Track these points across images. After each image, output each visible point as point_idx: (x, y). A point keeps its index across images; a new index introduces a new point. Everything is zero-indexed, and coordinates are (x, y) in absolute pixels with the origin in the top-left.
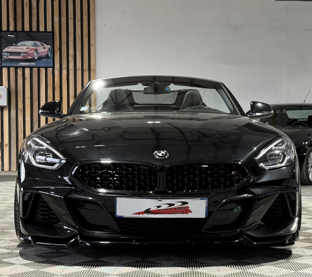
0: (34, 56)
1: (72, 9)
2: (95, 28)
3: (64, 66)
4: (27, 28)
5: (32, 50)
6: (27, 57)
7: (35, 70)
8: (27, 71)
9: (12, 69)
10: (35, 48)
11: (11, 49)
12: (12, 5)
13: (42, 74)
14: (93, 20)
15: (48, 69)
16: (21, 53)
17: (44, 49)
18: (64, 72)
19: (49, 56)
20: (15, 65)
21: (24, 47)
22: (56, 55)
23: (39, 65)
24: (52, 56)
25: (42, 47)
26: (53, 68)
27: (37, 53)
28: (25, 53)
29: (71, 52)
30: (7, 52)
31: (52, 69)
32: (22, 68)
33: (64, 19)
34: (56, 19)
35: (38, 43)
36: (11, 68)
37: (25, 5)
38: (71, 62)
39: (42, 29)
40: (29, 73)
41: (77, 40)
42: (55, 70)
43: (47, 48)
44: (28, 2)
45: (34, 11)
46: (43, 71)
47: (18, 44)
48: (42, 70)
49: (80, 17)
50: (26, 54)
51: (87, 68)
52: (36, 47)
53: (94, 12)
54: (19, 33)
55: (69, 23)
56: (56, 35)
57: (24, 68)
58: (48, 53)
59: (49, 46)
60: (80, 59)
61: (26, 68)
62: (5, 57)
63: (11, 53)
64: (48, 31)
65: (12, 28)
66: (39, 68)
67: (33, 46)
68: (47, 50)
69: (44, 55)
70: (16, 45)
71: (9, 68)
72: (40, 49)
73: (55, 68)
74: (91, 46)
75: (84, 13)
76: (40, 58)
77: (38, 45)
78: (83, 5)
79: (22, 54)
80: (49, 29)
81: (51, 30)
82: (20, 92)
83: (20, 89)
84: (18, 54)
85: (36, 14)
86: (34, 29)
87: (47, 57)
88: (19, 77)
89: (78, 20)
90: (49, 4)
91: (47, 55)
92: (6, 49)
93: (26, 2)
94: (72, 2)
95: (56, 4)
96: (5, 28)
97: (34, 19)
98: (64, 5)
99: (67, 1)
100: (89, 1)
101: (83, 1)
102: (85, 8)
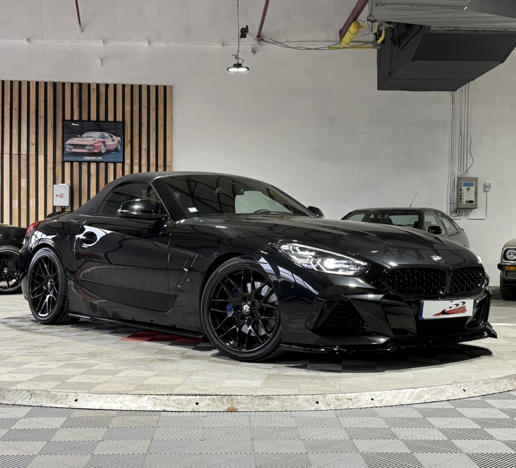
0: (101, 149)
1: (146, 96)
2: (172, 118)
3: (136, 161)
4: (93, 117)
5: (99, 142)
6: (93, 150)
7: (102, 165)
8: (93, 167)
9: (76, 165)
10: (103, 140)
11: (75, 141)
12: (77, 91)
13: (110, 170)
14: (170, 109)
15: (117, 164)
16: (86, 145)
17: (112, 142)
18: (136, 168)
19: (119, 148)
20: (80, 159)
21: (90, 139)
22: (127, 148)
23: (107, 160)
24: (122, 150)
25: (111, 139)
26: (123, 163)
27: (105, 146)
28: (91, 145)
29: (144, 146)
30: (70, 145)
31: (121, 164)
32: (87, 163)
33: (136, 108)
34: (127, 108)
35: (106, 134)
36: (74, 163)
37: (92, 90)
38: (144, 157)
39: (111, 118)
40: (95, 169)
41: (151, 132)
42: (125, 166)
43: (116, 140)
44: (95, 87)
45: (103, 98)
46: (111, 166)
47: (83, 136)
49: (155, 105)
50: (92, 147)
51: (162, 164)
52: (103, 138)
53: (172, 100)
54: (85, 122)
55: (142, 112)
56: (127, 125)
57: (89, 163)
58: (117, 146)
60: (155, 153)
61: (91, 163)
62: (67, 150)
63: (75, 146)
64: (118, 120)
65: (76, 118)
66: (106, 163)
67: (100, 138)
68: (116, 142)
69: (112, 148)
70: (80, 136)
71: (72, 163)
72: (108, 141)
73: (125, 164)
74: (167, 138)
75: (159, 101)
76: (108, 152)
77: (106, 137)
78: (158, 92)
79: (88, 147)
80: (119, 119)
81: (121, 120)
82: (84, 190)
83: (84, 188)
84: (83, 146)
85: (104, 102)
86: (102, 118)
87: (116, 150)
88: (83, 173)
89: (153, 109)
90: (119, 90)
91: (117, 148)
92: (69, 141)
93: (93, 87)
94: (146, 87)
95: (128, 90)
96: (68, 117)
97: (102, 107)
98: (136, 92)
99: (140, 86)
100: (165, 87)
101: (159, 87)
102: (161, 95)
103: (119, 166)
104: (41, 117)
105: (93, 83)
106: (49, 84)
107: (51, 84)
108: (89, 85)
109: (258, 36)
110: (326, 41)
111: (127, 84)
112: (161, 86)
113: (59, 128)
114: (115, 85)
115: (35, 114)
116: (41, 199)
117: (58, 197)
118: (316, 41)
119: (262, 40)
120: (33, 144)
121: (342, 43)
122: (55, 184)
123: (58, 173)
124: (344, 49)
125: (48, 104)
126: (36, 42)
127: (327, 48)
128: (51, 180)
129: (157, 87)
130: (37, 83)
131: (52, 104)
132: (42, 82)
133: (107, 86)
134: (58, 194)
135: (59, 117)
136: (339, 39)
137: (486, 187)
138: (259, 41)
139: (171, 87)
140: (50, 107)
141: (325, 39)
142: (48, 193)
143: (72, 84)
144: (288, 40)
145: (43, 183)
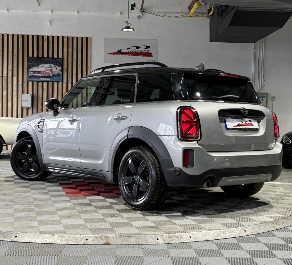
0: (50, 74)
1: (76, 43)
2: (91, 56)
3: (70, 81)
4: (45, 55)
5: (48, 70)
6: (45, 75)
7: (50, 83)
8: (45, 84)
10: (51, 69)
11: (34, 69)
12: (36, 40)
13: (55, 86)
14: (90, 51)
15: (59, 83)
16: (41, 72)
17: (56, 70)
18: (70, 85)
19: (60, 74)
20: (37, 80)
21: (43, 68)
22: (65, 73)
23: (53, 80)
24: (62, 75)
25: (55, 68)
26: (63, 82)
27: (52, 72)
28: (44, 72)
29: (75, 72)
30: (32, 71)
31: (61, 83)
32: (41, 82)
33: (70, 50)
34: (65, 50)
36: (34, 82)
37: (44, 40)
38: (74, 79)
39: (55, 56)
40: (46, 86)
41: (79, 64)
42: (64, 84)
44: (47, 38)
45: (51, 45)
47: (39, 66)
48: (55, 83)
49: (81, 49)
50: (44, 73)
53: (91, 45)
54: (40, 58)
55: (74, 53)
56: (65, 60)
57: (43, 82)
58: (59, 73)
59: (60, 68)
61: (44, 82)
62: (30, 74)
63: (35, 72)
64: (59, 57)
65: (35, 55)
66: (53, 82)
67: (49, 67)
68: (58, 70)
69: (56, 73)
71: (33, 82)
72: (54, 70)
73: (64, 83)
74: (88, 68)
75: (83, 46)
76: (54, 76)
77: (52, 67)
78: (83, 41)
79: (42, 73)
81: (61, 57)
82: (40, 97)
84: (39, 72)
85: (52, 46)
86: (50, 56)
87: (58, 75)
88: (39, 88)
89: (80, 51)
90: (60, 40)
91: (59, 74)
92: (31, 69)
93: (46, 38)
94: (76, 38)
95: (65, 40)
96: (30, 55)
97: (51, 49)
98: (70, 41)
99: (73, 38)
100: (87, 38)
101: (83, 38)
102: (85, 43)
103: (60, 84)
104: (15, 55)
105: (45, 36)
106: (20, 36)
107: (21, 36)
108: (43, 36)
109: (141, 9)
110: (181, 12)
111: (65, 36)
112: (84, 37)
113: (25, 61)
114: (58, 37)
115: (11, 53)
116: (15, 102)
117: (25, 102)
118: (175, 12)
119: (144, 11)
120: (10, 71)
121: (190, 14)
122: (23, 94)
123: (25, 87)
124: (191, 17)
125: (19, 47)
126: (12, 11)
127: (181, 16)
128: (20, 92)
129: (82, 38)
130: (13, 35)
131: (21, 47)
132: (16, 34)
133: (53, 37)
134: (25, 100)
135: (26, 55)
136: (188, 11)
137: (273, 98)
138: (142, 12)
139: (91, 38)
140: (20, 49)
141: (180, 11)
142: (19, 99)
143: (33, 36)
144: (158, 12)
145: (16, 93)
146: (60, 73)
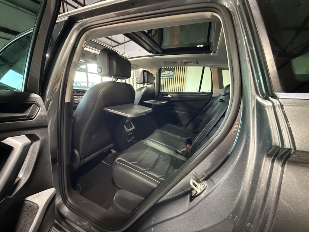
3: (177, 78)
6: (167, 76)
7: (169, 79)
11: (163, 73)
13: (170, 81)
17: (171, 73)
18: (177, 80)
21: (166, 73)
29: (179, 74)
35: (170, 71)
38: (179, 77)
46: (171, 79)
51: (183, 78)
52: (169, 72)
54: (166, 69)
56: (175, 69)
59: (173, 72)
61: (166, 79)
63: (163, 75)
64: (173, 68)
66: (170, 79)
69: (171, 75)
76: (170, 76)
84: (165, 75)
87: (172, 75)
103: (173, 79)
146: (173, 75)
